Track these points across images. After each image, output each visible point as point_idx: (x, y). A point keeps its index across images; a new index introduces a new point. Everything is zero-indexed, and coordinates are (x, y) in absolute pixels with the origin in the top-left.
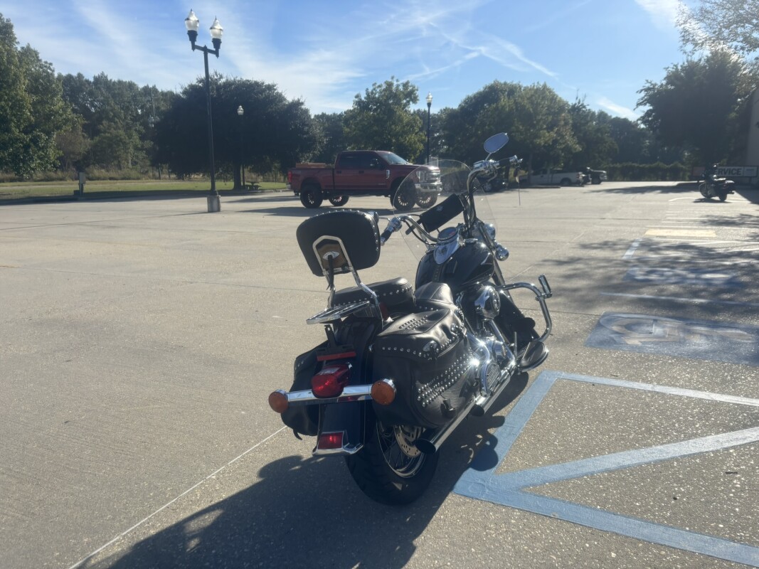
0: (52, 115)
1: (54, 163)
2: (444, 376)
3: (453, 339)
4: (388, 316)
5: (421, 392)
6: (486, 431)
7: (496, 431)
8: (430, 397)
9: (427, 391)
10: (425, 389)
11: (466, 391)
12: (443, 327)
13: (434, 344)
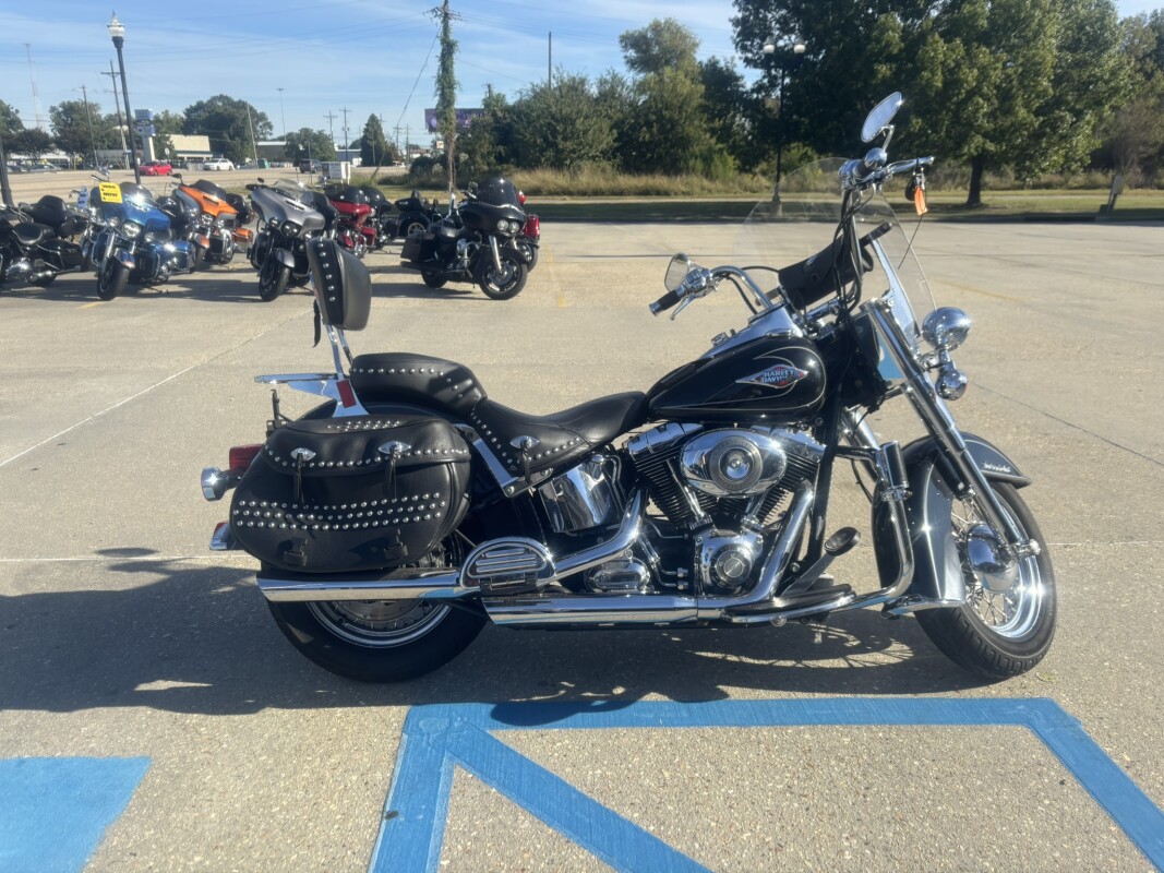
0: (1091, 83)
1: (1081, 160)
2: (340, 511)
3: (368, 462)
4: (354, 403)
5: (247, 507)
6: (647, 691)
7: (657, 702)
8: (267, 521)
9: (263, 510)
10: (258, 507)
11: (374, 549)
12: (374, 440)
13: (307, 454)
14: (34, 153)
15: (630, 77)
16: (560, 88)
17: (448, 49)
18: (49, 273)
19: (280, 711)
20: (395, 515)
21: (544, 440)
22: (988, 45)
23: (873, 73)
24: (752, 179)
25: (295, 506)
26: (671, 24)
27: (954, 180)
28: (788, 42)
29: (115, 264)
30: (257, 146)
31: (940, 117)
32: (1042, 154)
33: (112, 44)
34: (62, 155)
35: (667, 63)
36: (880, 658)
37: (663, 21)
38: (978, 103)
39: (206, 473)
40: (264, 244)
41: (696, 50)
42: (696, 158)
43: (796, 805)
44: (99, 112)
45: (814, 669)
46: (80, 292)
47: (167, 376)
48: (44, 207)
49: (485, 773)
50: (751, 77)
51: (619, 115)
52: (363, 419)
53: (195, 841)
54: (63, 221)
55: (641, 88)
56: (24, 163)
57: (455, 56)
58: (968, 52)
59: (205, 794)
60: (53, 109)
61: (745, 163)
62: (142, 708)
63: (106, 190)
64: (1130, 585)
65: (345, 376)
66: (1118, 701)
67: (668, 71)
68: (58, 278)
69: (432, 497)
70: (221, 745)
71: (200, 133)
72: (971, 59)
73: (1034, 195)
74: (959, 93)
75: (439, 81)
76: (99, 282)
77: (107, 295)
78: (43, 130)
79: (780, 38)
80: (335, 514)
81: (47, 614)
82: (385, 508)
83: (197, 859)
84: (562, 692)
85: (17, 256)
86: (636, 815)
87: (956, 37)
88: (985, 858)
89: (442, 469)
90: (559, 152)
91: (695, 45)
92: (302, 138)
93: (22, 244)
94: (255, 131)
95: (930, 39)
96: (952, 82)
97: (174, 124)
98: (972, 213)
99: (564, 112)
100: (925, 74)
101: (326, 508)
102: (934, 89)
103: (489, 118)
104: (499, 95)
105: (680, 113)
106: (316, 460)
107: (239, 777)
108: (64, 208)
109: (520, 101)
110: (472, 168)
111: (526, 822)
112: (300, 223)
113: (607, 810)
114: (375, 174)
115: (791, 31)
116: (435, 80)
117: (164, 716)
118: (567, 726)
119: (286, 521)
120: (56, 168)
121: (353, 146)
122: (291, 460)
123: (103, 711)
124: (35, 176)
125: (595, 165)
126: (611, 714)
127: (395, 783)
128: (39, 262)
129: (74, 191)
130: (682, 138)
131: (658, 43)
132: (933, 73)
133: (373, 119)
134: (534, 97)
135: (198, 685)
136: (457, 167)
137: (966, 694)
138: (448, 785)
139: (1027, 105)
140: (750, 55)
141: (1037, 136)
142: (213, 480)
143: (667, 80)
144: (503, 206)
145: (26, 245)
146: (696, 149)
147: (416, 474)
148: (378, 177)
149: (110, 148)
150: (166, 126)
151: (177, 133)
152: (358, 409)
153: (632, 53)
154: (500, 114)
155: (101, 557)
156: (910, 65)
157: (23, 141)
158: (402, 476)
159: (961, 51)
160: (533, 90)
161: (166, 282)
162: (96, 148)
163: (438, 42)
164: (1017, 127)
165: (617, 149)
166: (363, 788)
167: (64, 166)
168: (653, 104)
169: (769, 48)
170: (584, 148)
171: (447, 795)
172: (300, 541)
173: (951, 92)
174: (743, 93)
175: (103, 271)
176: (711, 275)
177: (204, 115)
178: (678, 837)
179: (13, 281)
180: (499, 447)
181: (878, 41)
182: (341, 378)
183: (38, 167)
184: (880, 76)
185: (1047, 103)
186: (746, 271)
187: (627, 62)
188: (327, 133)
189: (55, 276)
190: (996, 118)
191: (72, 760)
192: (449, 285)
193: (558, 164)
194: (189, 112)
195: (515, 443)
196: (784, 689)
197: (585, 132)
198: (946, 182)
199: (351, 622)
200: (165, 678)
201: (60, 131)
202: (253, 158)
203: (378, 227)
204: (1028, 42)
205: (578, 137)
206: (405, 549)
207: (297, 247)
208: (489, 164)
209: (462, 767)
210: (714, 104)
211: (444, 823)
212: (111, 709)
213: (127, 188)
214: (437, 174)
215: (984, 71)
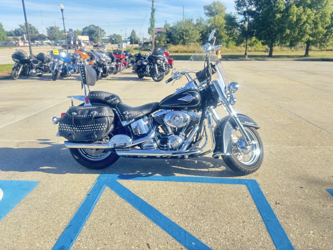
2: (82, 127)
3: (88, 116)
4: (89, 103)
5: (62, 125)
6: (157, 173)
7: (158, 176)
8: (66, 129)
9: (65, 126)
10: (64, 126)
11: (89, 136)
12: (90, 111)
13: (75, 114)
14: (42, 41)
15: (206, 18)
16: (185, 22)
17: (153, 11)
18: (41, 73)
19: (71, 174)
20: (95, 128)
21: (131, 112)
22: (310, 8)
23: (275, 16)
24: (240, 48)
25: (73, 126)
26: (219, 2)
27: (302, 48)
28: (251, 7)
29: (57, 71)
30: (101, 39)
31: (295, 29)
32: (327, 41)
33: (61, 11)
34: (49, 41)
35: (217, 14)
36: (217, 169)
37: (216, 2)
38: (307, 26)
39: (54, 118)
40: (95, 66)
41: (226, 10)
42: (224, 42)
43: (181, 198)
44: (59, 29)
45: (199, 171)
46: (48, 78)
47: (65, 100)
48: (40, 56)
49: (112, 188)
50: (240, 18)
51: (202, 30)
52: (90, 106)
53: (45, 197)
54: (44, 60)
55: (209, 21)
56: (39, 43)
57: (155, 13)
58: (304, 11)
59: (50, 189)
60: (47, 28)
61: (237, 43)
62: (40, 172)
63: (55, 51)
64: (291, 156)
65: (87, 96)
66: (272, 181)
67: (217, 16)
68: (43, 75)
69: (103, 125)
70: (56, 180)
71: (86, 35)
72: (305, 12)
73: (326, 53)
74: (301, 22)
75: (150, 20)
76: (53, 76)
77: (54, 79)
78: (44, 35)
79: (249, 6)
80: (82, 128)
81: (24, 152)
82: (92, 127)
83: (45, 201)
84: (136, 173)
85: (32, 68)
86: (143, 198)
87: (301, 6)
88: (220, 210)
89: (106, 118)
90: (184, 40)
91: (226, 8)
92: (114, 36)
93: (33, 65)
94: (101, 35)
95: (292, 7)
96: (299, 19)
97: (79, 33)
98: (306, 58)
99: (186, 29)
100: (291, 17)
101: (80, 126)
102: (293, 21)
103: (165, 31)
104: (168, 24)
105: (220, 28)
106: (77, 115)
107: (58, 186)
108: (45, 56)
109: (174, 26)
110: (160, 45)
111: (118, 198)
112: (104, 60)
113: (137, 197)
114: (132, 47)
115: (252, 4)
116: (149, 20)
117: (45, 174)
118: (135, 180)
119: (70, 129)
120: (47, 45)
121: (128, 39)
122: (72, 115)
123: (32, 172)
124: (42, 47)
125: (194, 44)
126: (146, 178)
127: (92, 189)
128: (38, 70)
129: (48, 52)
130: (220, 36)
131: (214, 8)
132: (293, 17)
133: (133, 31)
134: (178, 24)
135: (54, 168)
136: (155, 45)
137: (235, 178)
138: (103, 190)
139: (322, 26)
140: (239, 12)
141: (326, 35)
142: (55, 119)
143: (217, 19)
144: (159, 56)
145: (35, 66)
146: (224, 39)
147: (99, 119)
148: (133, 48)
149: (62, 39)
150: (77, 33)
151: (80, 35)
152: (90, 104)
153: (207, 11)
154: (168, 29)
155: (38, 141)
156: (286, 14)
157: (39, 37)
158: (96, 119)
159: (302, 10)
160: (178, 22)
161: (70, 76)
162: (58, 39)
163: (151, 9)
164: (319, 33)
165: (201, 39)
166: (85, 189)
167: (49, 44)
168: (212, 26)
169: (245, 9)
170: (191, 39)
171: (102, 192)
172: (73, 134)
173: (299, 22)
174: (237, 23)
175: (54, 73)
176: (180, 74)
177: (87, 30)
178: (151, 202)
179: (31, 75)
180: (121, 114)
181: (277, 7)
182: (86, 97)
183: (42, 44)
184: (277, 17)
185: (329, 26)
186: (189, 73)
187: (205, 14)
188: (120, 35)
189: (42, 74)
190: (313, 30)
191: (23, 181)
192: (145, 78)
193: (184, 44)
194: (83, 29)
195: (124, 113)
196: (190, 175)
197: (192, 34)
198: (299, 49)
199: (89, 155)
200: (47, 166)
201: (49, 34)
202: (100, 42)
203: (129, 62)
204: (323, 7)
205: (190, 36)
206: (96, 136)
207: (103, 67)
208: (165, 44)
209: (108, 187)
210: (228, 26)
211: (100, 197)
212: (34, 172)
213: (60, 51)
214: (150, 47)
215: (309, 16)
